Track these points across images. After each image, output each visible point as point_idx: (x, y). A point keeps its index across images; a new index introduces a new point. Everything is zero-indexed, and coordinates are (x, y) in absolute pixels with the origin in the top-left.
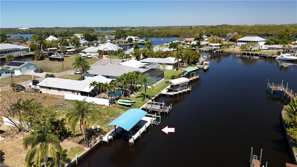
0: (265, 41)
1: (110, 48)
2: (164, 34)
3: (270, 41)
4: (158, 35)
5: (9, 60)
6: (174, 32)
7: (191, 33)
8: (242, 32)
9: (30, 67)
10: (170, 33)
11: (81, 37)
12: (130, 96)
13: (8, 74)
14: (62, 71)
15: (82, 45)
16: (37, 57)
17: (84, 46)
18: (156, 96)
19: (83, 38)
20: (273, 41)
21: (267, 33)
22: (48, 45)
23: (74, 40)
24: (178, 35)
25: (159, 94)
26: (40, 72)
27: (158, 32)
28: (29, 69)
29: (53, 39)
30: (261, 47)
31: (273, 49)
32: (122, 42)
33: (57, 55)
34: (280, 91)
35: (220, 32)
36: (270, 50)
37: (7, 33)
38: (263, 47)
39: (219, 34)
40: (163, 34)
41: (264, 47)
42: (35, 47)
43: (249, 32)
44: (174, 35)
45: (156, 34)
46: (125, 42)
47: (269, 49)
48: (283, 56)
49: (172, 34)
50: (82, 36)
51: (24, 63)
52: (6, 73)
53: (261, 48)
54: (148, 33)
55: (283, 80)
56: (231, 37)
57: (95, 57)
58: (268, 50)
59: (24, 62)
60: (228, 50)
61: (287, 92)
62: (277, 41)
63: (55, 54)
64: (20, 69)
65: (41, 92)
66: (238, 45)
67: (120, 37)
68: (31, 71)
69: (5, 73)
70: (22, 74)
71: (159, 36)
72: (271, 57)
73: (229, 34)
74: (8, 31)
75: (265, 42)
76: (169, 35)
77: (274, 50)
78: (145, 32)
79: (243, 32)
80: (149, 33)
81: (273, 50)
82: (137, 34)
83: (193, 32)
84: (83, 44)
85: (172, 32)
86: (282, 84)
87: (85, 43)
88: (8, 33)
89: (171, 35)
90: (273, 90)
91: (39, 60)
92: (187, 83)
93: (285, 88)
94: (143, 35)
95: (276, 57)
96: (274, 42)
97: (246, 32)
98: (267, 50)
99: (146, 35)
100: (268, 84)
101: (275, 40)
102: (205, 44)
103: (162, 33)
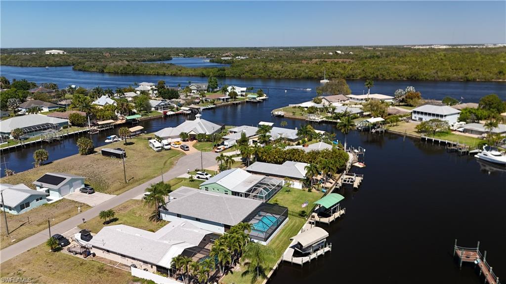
0: (458, 113)
1: (200, 128)
2: (290, 74)
3: (468, 114)
4: (280, 75)
5: (39, 160)
6: (307, 71)
7: (336, 85)
8: (423, 74)
9: (73, 184)
10: (299, 72)
11: (152, 89)
12: (232, 270)
13: (39, 201)
14: (124, 187)
15: (153, 109)
16: (83, 149)
17: (157, 110)
18: (274, 268)
19: (155, 90)
20: (473, 115)
21: (467, 76)
22: (99, 116)
23: (141, 104)
24: (313, 76)
25: (279, 262)
26: (89, 194)
27: (279, 71)
28: (72, 188)
29: (107, 103)
30: (453, 126)
31: (472, 131)
32: (220, 99)
33: (115, 140)
34: (474, 263)
35: (385, 73)
36: (467, 134)
37: (27, 64)
38: (455, 126)
39: (383, 76)
40: (287, 73)
41: (457, 125)
42: (78, 120)
43: (434, 73)
44: (306, 75)
45: (276, 73)
46: (223, 99)
47: (465, 131)
48: (487, 155)
49: (303, 74)
50: (154, 87)
51: (65, 179)
52: (37, 200)
53: (451, 128)
54: (263, 71)
55: (479, 242)
56: (403, 97)
57: (175, 146)
58: (463, 132)
59: (65, 177)
60: (395, 127)
61: (484, 269)
62: (480, 115)
63: (110, 139)
64: (59, 191)
65: (94, 255)
66: (413, 118)
67: (216, 86)
68: (76, 190)
69: (35, 200)
70: (61, 198)
71: (281, 77)
72: (468, 152)
73: (400, 92)
74: (29, 60)
75: (459, 116)
76: (298, 75)
77: (473, 134)
78: (257, 70)
79: (425, 74)
80: (265, 71)
81: (471, 133)
82: (244, 74)
83: (338, 82)
84: (155, 107)
85: (303, 71)
86: (478, 248)
87: (158, 105)
88: (29, 64)
89: (301, 76)
90: (462, 260)
91: (86, 155)
92: (325, 240)
93: (482, 259)
94: (254, 74)
95: (476, 153)
96: (475, 115)
97: (429, 73)
98: (461, 132)
99: (260, 75)
100: (456, 246)
101: (477, 114)
102: (358, 113)
103: (285, 72)
